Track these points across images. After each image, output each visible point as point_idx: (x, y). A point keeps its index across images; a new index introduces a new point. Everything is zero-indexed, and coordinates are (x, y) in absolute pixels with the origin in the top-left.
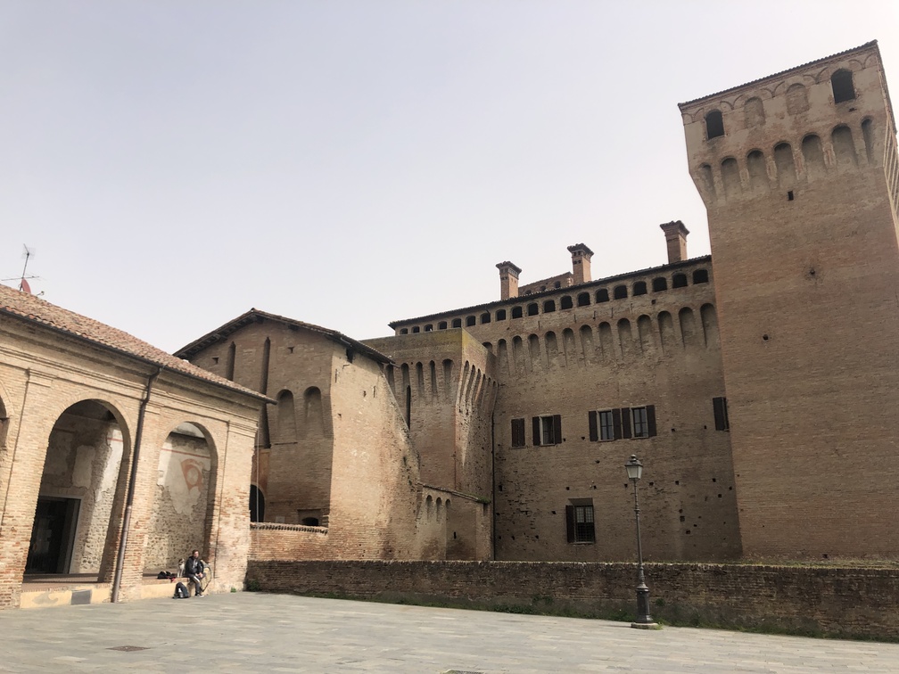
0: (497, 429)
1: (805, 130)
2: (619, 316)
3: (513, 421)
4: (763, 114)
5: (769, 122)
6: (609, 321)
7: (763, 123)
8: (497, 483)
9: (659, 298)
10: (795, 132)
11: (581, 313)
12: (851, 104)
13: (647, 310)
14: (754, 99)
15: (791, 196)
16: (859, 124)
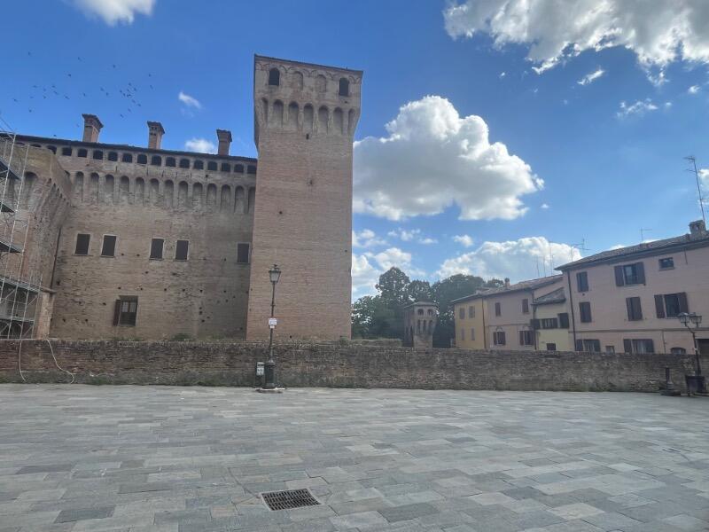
0: (63, 239)
1: (323, 103)
3: (79, 235)
4: (302, 84)
5: (305, 90)
6: (173, 180)
7: (302, 88)
8: (56, 279)
9: (211, 175)
10: (317, 102)
12: (346, 99)
13: (201, 180)
14: (299, 73)
15: (308, 137)
16: (348, 111)
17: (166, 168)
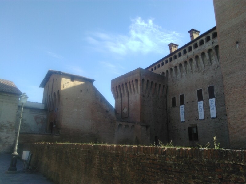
2: (201, 52)
3: (172, 98)
6: (198, 54)
8: (168, 120)
9: (215, 41)
11: (189, 54)
13: (211, 47)
17: (194, 50)
